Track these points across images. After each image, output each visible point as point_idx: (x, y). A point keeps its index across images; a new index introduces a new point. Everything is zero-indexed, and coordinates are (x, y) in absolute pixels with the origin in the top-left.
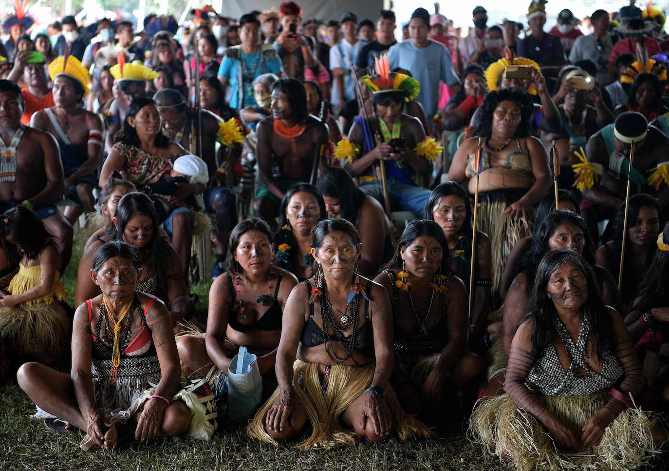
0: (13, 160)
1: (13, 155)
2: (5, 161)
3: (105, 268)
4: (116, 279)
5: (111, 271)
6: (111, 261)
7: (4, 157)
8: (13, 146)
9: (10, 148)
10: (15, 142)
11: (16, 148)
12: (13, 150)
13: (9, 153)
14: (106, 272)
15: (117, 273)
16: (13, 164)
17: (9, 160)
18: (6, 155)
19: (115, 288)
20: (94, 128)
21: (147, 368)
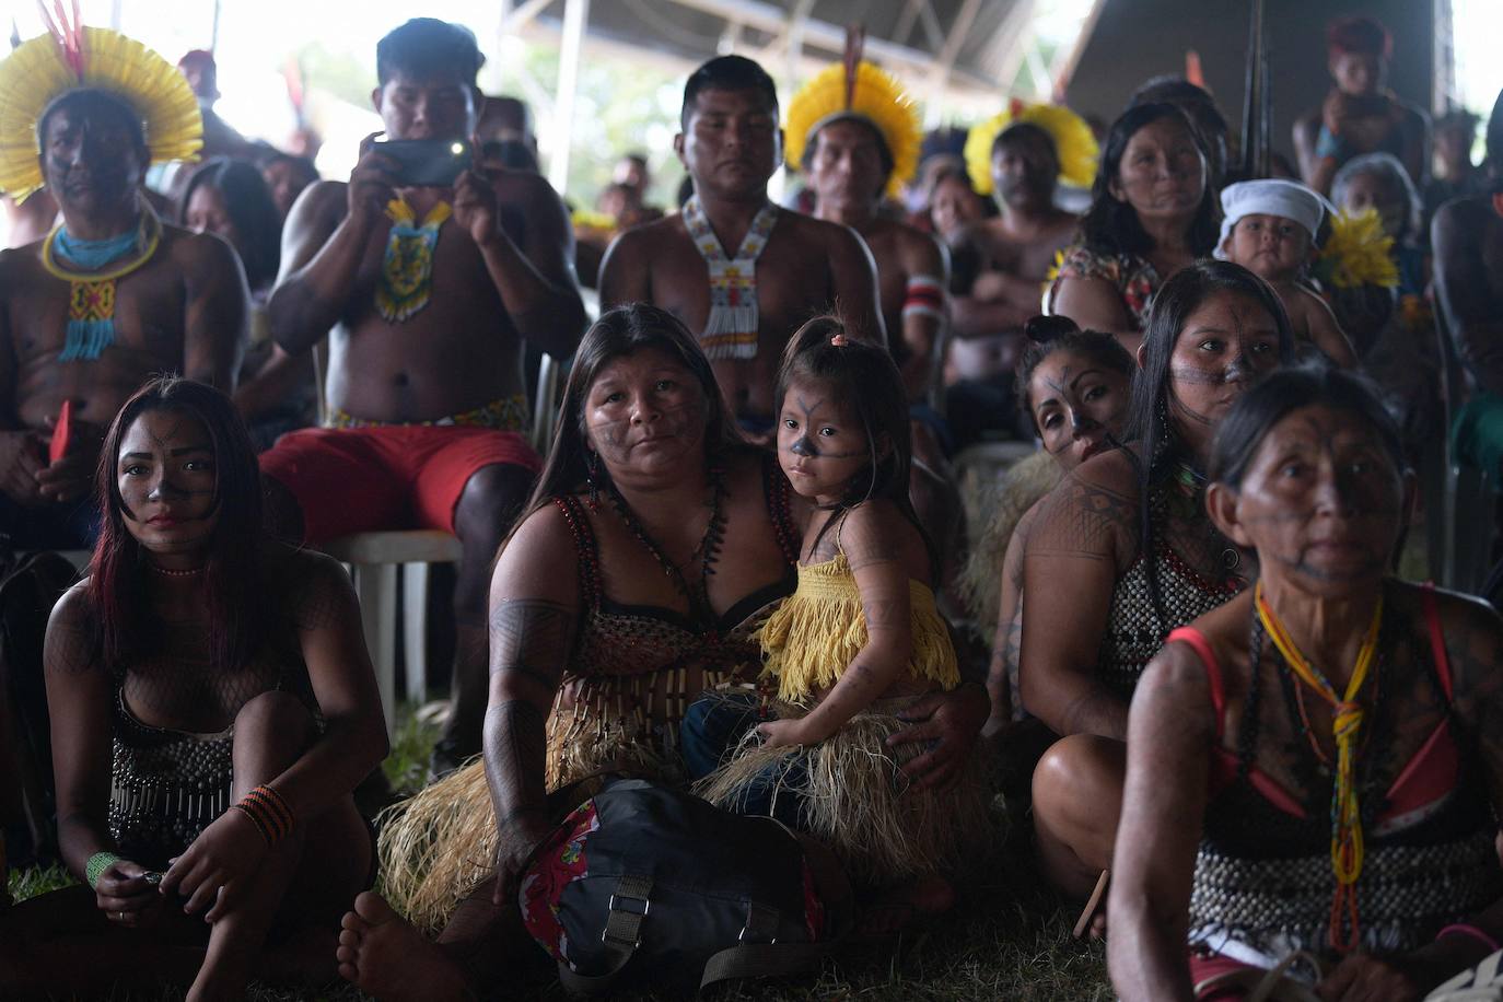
0: (747, 297)
1: (746, 284)
2: (725, 301)
3: (1268, 456)
4: (1325, 497)
5: (1296, 466)
6: (1292, 423)
7: (720, 289)
8: (747, 256)
9: (737, 263)
10: (752, 246)
11: (758, 264)
12: (746, 267)
13: (734, 276)
14: (1276, 471)
15: (1325, 466)
16: (747, 310)
17: (734, 297)
18: (726, 284)
19: (1322, 529)
20: (922, 271)
21: (1441, 890)
